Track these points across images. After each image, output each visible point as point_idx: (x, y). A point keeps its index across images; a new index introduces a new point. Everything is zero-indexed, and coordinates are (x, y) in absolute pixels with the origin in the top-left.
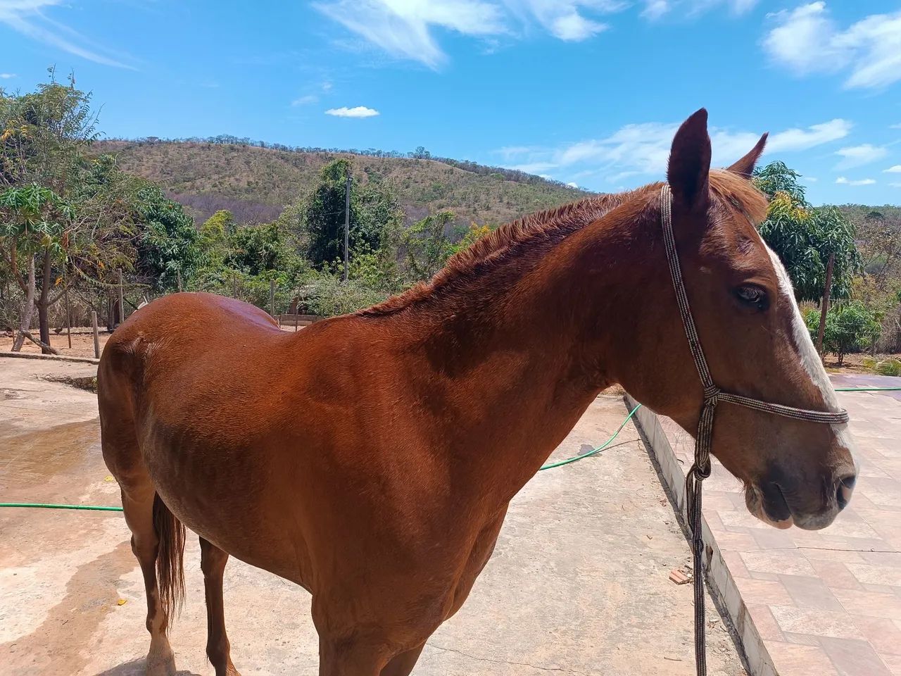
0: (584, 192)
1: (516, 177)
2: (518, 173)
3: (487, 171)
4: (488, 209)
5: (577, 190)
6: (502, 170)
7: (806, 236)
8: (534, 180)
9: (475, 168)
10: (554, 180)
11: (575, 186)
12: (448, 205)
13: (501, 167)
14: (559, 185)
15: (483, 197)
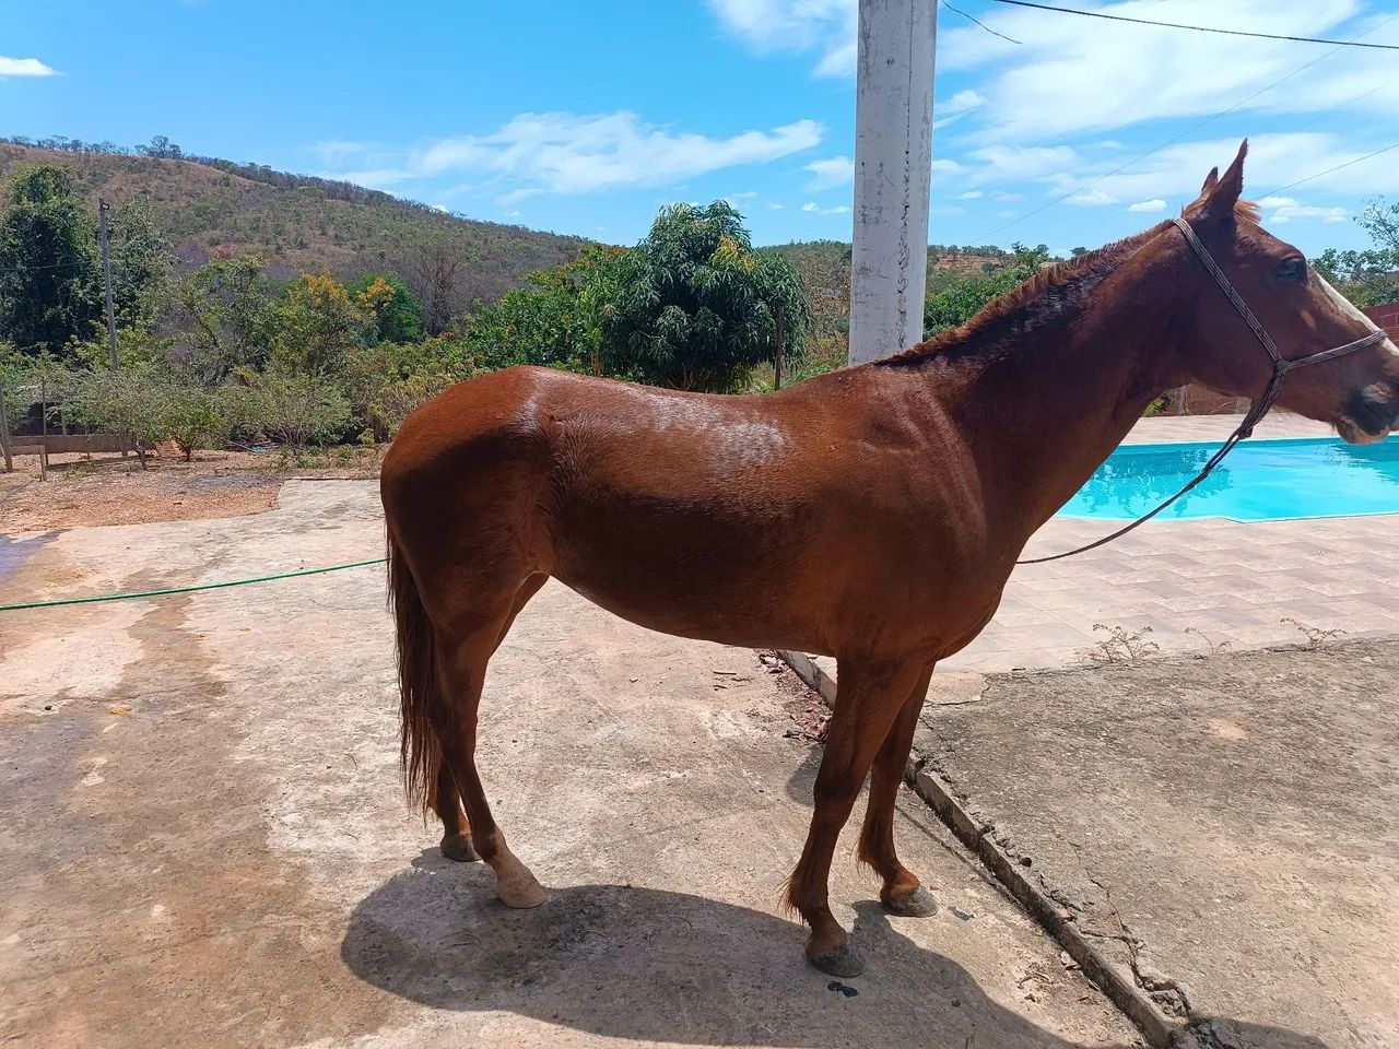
0: (461, 220)
1: (345, 192)
2: (347, 185)
3: (290, 182)
4: (302, 246)
5: (449, 217)
6: (318, 181)
7: (756, 290)
8: (376, 198)
9: (268, 175)
10: (409, 199)
11: (444, 209)
12: (227, 239)
13: (316, 176)
14: (418, 207)
15: (290, 226)
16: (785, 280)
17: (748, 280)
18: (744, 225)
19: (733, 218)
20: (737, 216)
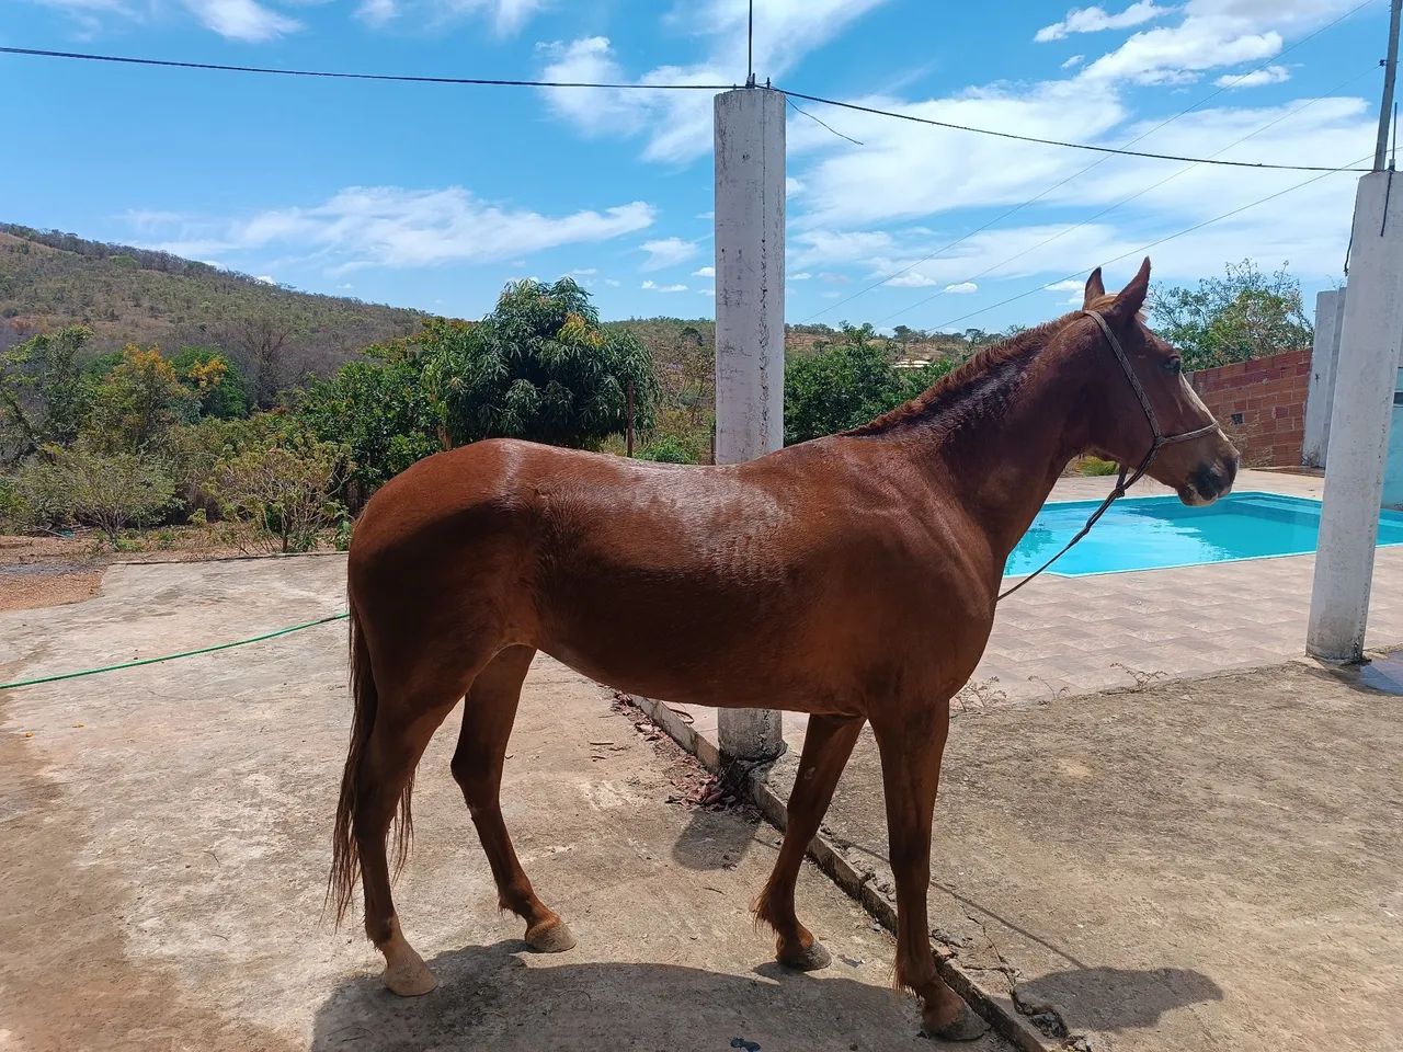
0: (288, 292)
1: (163, 263)
2: (163, 256)
3: (100, 251)
4: (113, 317)
5: (276, 289)
6: (132, 250)
7: (605, 365)
8: (195, 269)
9: (74, 243)
10: (233, 270)
11: (270, 281)
12: (27, 310)
13: (129, 245)
14: (242, 279)
15: (99, 297)
16: (633, 356)
17: (597, 356)
18: (591, 301)
19: (579, 295)
20: (583, 293)
